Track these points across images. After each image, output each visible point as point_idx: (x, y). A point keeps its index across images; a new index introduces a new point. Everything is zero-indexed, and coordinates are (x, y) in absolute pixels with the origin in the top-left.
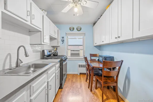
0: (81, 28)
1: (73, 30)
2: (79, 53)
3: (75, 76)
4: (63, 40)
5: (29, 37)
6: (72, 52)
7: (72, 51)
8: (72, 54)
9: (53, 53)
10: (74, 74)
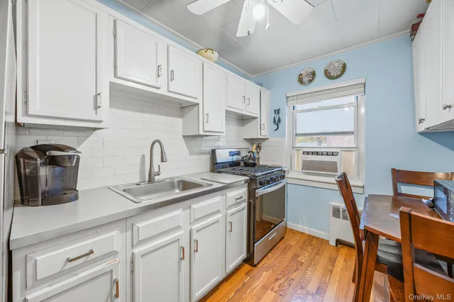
0: (344, 67)
1: (311, 81)
2: (335, 163)
3: (314, 242)
4: (277, 120)
5: (180, 120)
6: (307, 156)
7: (308, 153)
8: (307, 166)
9: (246, 157)
10: (314, 237)
